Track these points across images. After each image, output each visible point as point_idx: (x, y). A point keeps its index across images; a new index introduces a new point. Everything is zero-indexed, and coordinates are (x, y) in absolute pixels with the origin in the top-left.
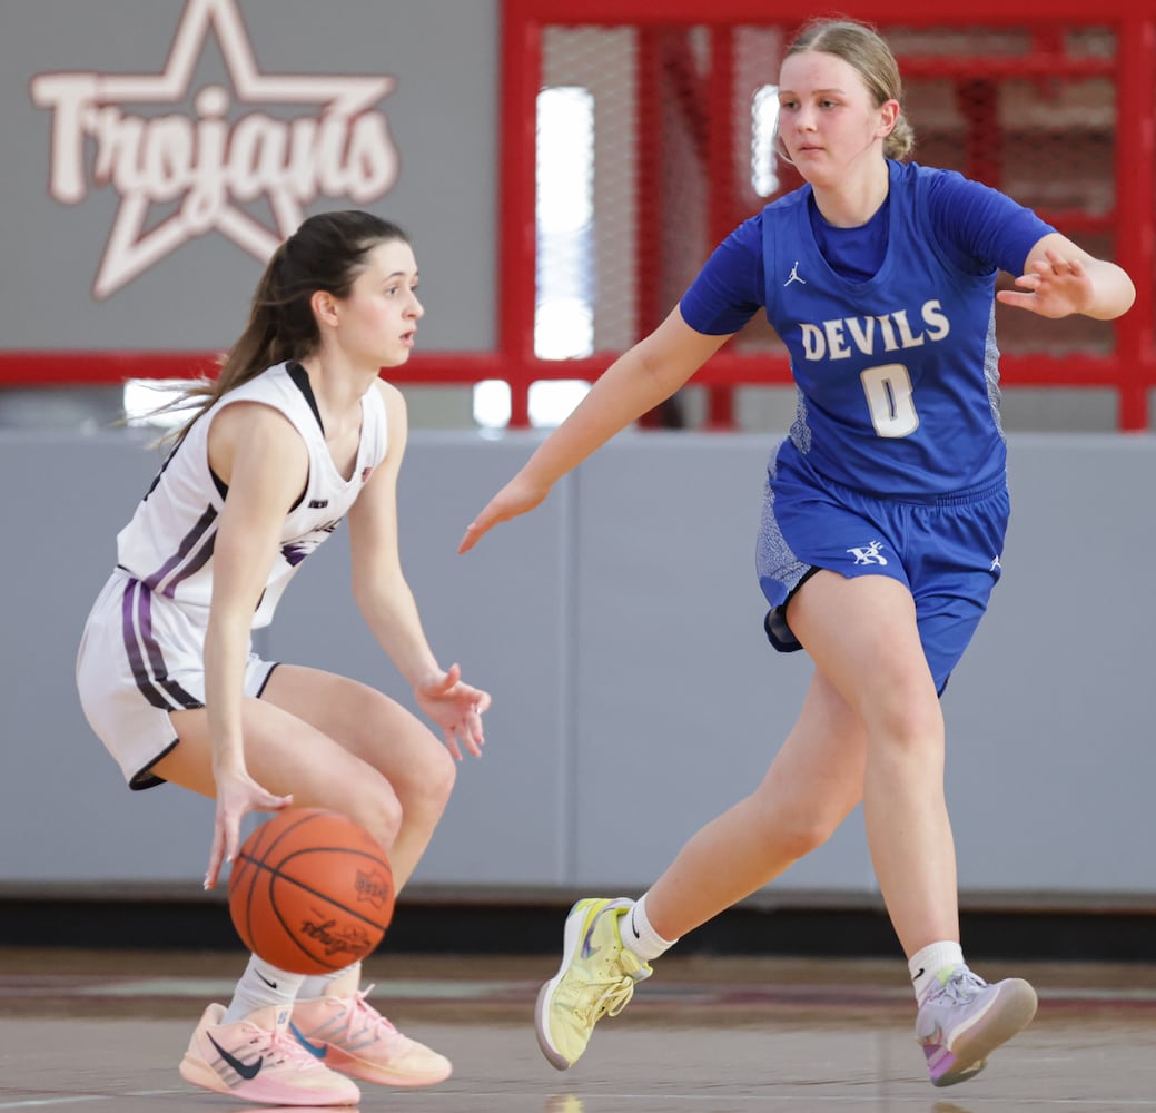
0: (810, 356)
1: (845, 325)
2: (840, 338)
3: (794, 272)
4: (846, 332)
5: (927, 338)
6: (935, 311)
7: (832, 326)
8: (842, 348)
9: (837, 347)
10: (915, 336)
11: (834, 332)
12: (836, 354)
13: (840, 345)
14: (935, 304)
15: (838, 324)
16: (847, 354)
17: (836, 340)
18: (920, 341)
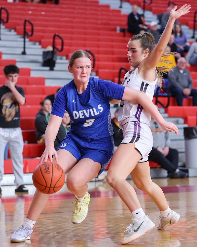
0: (75, 118)
1: (83, 111)
2: (82, 114)
3: (73, 100)
4: (83, 113)
5: (99, 112)
6: (100, 106)
7: (80, 112)
8: (82, 116)
9: (81, 116)
10: (97, 112)
11: (81, 113)
12: (81, 117)
13: (82, 115)
14: (100, 105)
15: (82, 111)
16: (83, 117)
17: (81, 114)
18: (98, 113)
